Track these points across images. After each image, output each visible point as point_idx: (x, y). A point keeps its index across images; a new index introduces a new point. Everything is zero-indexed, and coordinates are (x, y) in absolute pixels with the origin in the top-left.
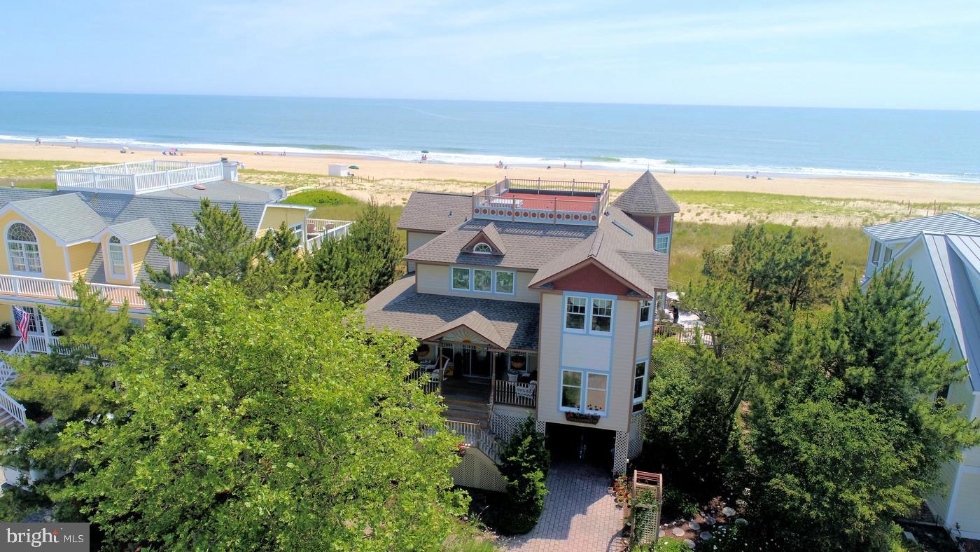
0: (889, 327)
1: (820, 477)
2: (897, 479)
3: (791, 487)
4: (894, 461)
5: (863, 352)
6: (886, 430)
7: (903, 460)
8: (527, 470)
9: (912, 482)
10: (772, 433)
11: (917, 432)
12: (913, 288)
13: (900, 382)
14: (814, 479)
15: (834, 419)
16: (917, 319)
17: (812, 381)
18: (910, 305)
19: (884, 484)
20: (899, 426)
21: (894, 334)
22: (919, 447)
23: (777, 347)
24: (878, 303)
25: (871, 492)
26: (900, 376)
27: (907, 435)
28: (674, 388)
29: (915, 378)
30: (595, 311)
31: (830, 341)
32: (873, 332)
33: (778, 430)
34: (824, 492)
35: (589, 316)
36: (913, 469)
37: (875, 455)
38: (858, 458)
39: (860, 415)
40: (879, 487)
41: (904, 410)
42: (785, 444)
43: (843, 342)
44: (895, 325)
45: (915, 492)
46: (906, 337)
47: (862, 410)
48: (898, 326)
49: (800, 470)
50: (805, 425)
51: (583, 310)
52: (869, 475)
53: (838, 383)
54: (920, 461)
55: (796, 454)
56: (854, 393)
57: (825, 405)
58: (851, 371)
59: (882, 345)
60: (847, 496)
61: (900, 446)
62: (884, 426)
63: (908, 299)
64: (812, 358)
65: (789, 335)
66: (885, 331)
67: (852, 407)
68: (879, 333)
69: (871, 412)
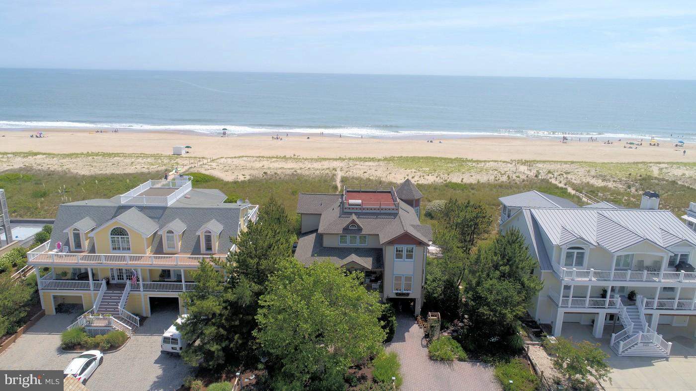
0: (513, 251)
1: (495, 306)
2: (519, 304)
3: (486, 311)
4: (517, 298)
5: (505, 260)
6: (514, 288)
7: (520, 297)
8: (389, 317)
9: (523, 304)
10: (477, 293)
11: (524, 287)
12: (520, 236)
13: (518, 270)
14: (493, 307)
15: (498, 286)
16: (522, 246)
17: (489, 272)
18: (519, 242)
19: (515, 306)
20: (519, 286)
21: (515, 254)
22: (524, 292)
23: (475, 260)
24: (509, 242)
25: (511, 309)
26: (517, 268)
27: (521, 289)
28: (436, 278)
29: (522, 269)
30: (407, 251)
31: (494, 257)
32: (508, 253)
33: (480, 292)
34: (496, 311)
35: (404, 253)
36: (523, 300)
37: (511, 297)
38: (506, 298)
39: (506, 283)
40: (513, 307)
41: (520, 280)
42: (483, 296)
43: (498, 257)
44: (515, 250)
45: (524, 308)
46: (518, 255)
47: (507, 282)
48: (516, 251)
49: (488, 305)
50: (488, 289)
51: (402, 251)
52: (510, 304)
53: (498, 272)
54: (525, 297)
55: (486, 299)
56: (503, 276)
57: (494, 281)
58: (502, 268)
59: (511, 258)
60: (504, 311)
61: (519, 293)
62: (514, 286)
63: (519, 240)
64: (489, 264)
65: (480, 256)
66: (512, 252)
67: (503, 280)
68: (510, 253)
69: (509, 282)
